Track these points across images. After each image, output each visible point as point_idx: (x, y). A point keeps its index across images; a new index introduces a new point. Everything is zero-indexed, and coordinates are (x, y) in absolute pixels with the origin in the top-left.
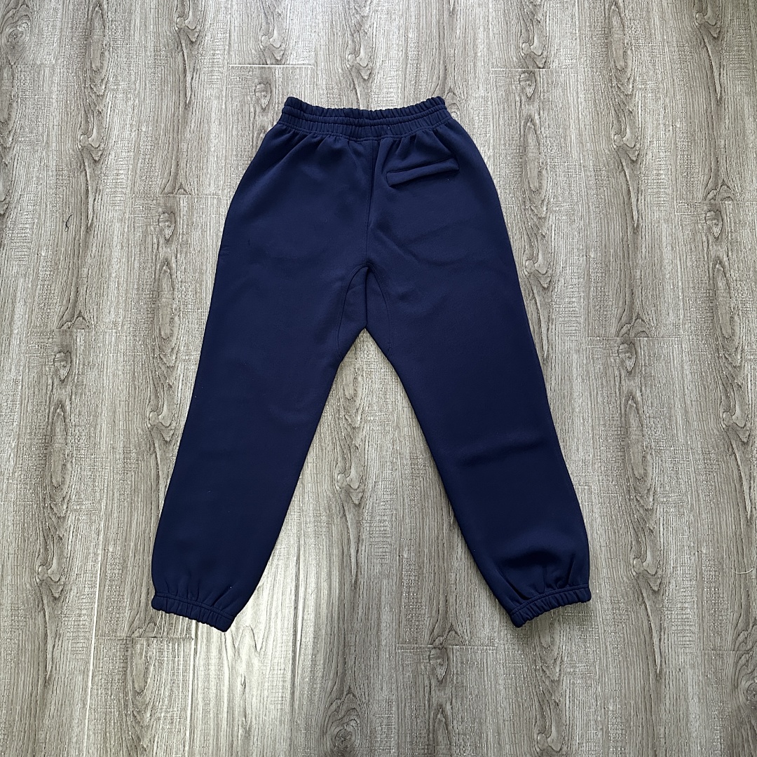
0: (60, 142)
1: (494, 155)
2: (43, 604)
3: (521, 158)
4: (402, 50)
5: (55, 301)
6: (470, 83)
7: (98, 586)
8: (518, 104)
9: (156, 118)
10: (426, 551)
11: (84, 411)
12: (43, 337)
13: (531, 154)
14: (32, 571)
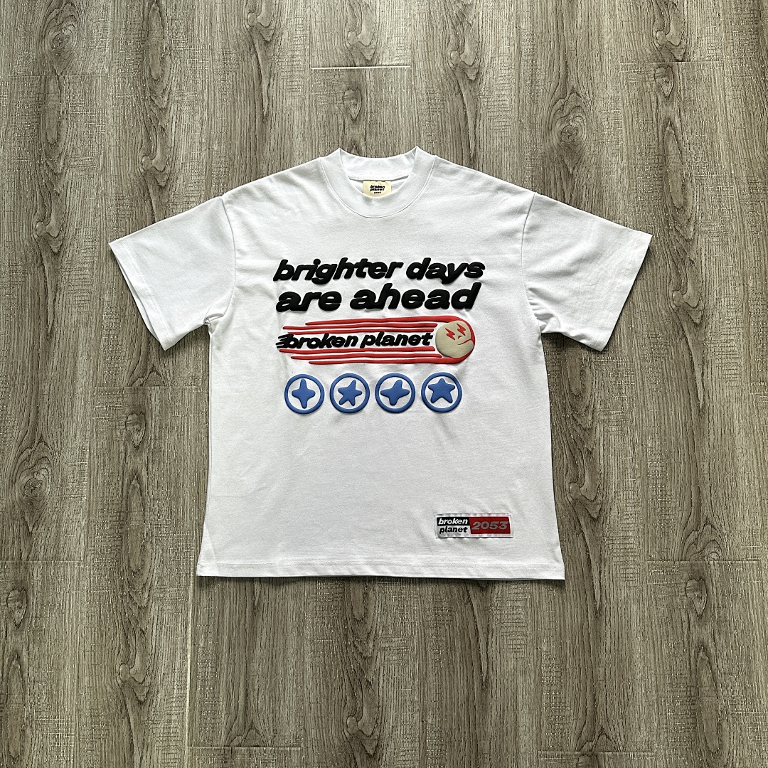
0: (118, 166)
1: (628, 166)
2: (126, 709)
3: (661, 169)
4: (514, 45)
5: (123, 354)
6: (596, 81)
7: (188, 686)
8: (654, 104)
9: (229, 133)
10: (569, 642)
11: (164, 481)
12: (112, 396)
13: (672, 165)
14: (113, 671)
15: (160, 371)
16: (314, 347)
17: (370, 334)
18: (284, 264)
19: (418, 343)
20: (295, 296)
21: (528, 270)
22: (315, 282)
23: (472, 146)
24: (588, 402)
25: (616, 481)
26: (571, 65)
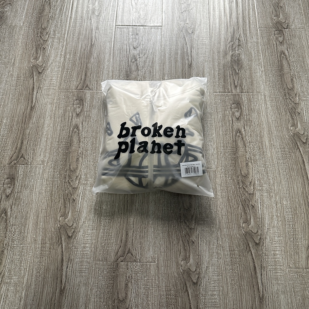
15: (26, 157)
23: (190, 60)
24: (251, 180)
25: (268, 223)
26: (236, 29)
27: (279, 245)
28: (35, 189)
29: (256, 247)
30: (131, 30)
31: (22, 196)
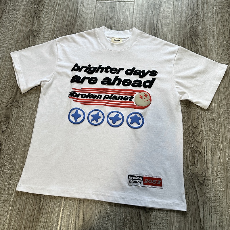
15: (19, 102)
16: (84, 97)
17: (107, 94)
18: (76, 65)
19: (127, 99)
20: (79, 77)
21: (175, 75)
22: (88, 73)
23: (155, 29)
24: (200, 130)
25: (212, 167)
26: (195, 5)
27: (220, 186)
28: (25, 127)
29: (201, 187)
30: (109, 4)
31: (14, 132)
